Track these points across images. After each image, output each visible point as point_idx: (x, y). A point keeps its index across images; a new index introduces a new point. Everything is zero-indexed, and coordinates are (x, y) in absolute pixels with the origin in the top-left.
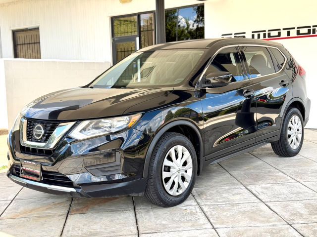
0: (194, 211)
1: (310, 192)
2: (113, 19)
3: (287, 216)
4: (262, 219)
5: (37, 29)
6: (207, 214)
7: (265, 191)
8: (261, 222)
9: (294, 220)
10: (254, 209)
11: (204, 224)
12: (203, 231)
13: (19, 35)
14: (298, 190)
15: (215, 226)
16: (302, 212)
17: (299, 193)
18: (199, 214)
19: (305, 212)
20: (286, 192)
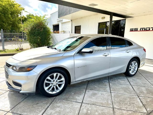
0: (107, 84)
1: (150, 84)
2: (99, 23)
3: (138, 92)
4: (128, 92)
5: (80, 26)
6: (110, 86)
7: (133, 81)
9: (140, 94)
10: (127, 87)
11: (108, 90)
12: (106, 92)
13: (76, 27)
14: (145, 82)
15: (111, 92)
16: (144, 92)
17: (145, 84)
18: (108, 86)
20: (140, 82)
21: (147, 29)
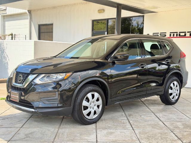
0: (125, 122)
1: (188, 118)
2: (93, 21)
3: (171, 127)
4: (158, 128)
5: (52, 24)
6: (131, 124)
7: (163, 116)
8: (158, 129)
9: (174, 130)
10: (156, 123)
11: (129, 128)
13: (42, 27)
14: (182, 117)
16: (180, 127)
17: (182, 119)
18: (128, 124)
19: (181, 127)
20: (175, 117)
21: (182, 34)
